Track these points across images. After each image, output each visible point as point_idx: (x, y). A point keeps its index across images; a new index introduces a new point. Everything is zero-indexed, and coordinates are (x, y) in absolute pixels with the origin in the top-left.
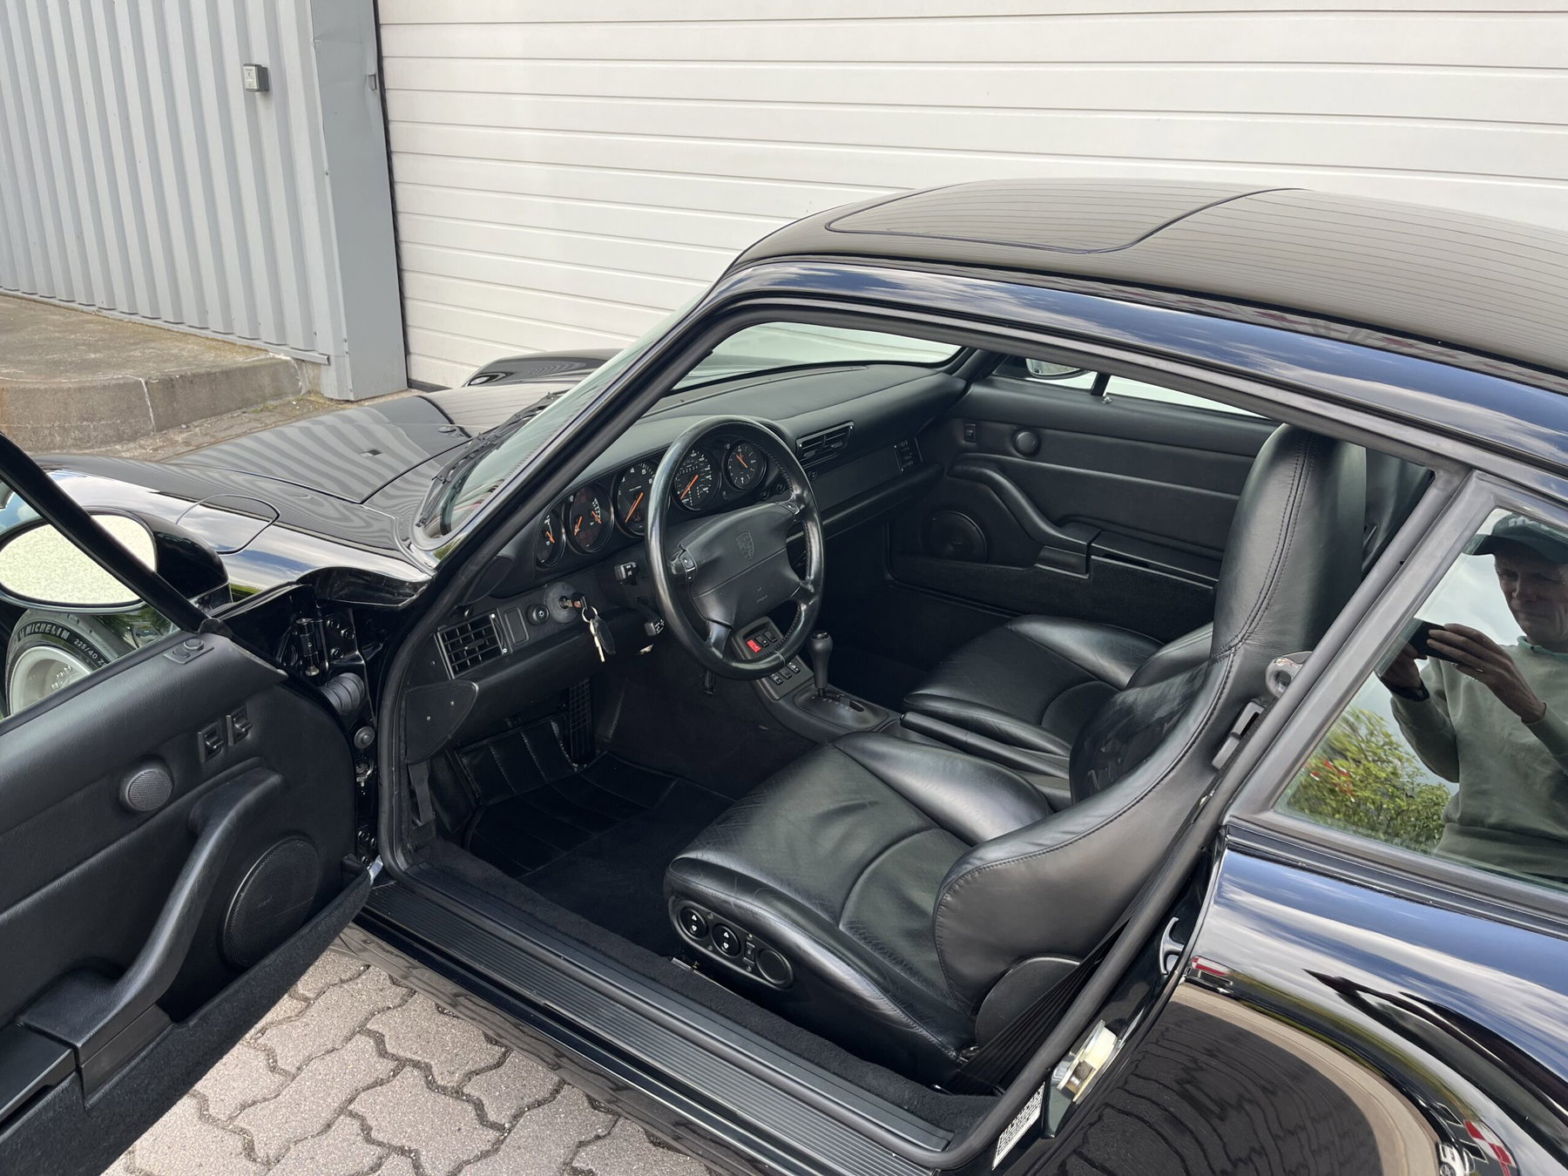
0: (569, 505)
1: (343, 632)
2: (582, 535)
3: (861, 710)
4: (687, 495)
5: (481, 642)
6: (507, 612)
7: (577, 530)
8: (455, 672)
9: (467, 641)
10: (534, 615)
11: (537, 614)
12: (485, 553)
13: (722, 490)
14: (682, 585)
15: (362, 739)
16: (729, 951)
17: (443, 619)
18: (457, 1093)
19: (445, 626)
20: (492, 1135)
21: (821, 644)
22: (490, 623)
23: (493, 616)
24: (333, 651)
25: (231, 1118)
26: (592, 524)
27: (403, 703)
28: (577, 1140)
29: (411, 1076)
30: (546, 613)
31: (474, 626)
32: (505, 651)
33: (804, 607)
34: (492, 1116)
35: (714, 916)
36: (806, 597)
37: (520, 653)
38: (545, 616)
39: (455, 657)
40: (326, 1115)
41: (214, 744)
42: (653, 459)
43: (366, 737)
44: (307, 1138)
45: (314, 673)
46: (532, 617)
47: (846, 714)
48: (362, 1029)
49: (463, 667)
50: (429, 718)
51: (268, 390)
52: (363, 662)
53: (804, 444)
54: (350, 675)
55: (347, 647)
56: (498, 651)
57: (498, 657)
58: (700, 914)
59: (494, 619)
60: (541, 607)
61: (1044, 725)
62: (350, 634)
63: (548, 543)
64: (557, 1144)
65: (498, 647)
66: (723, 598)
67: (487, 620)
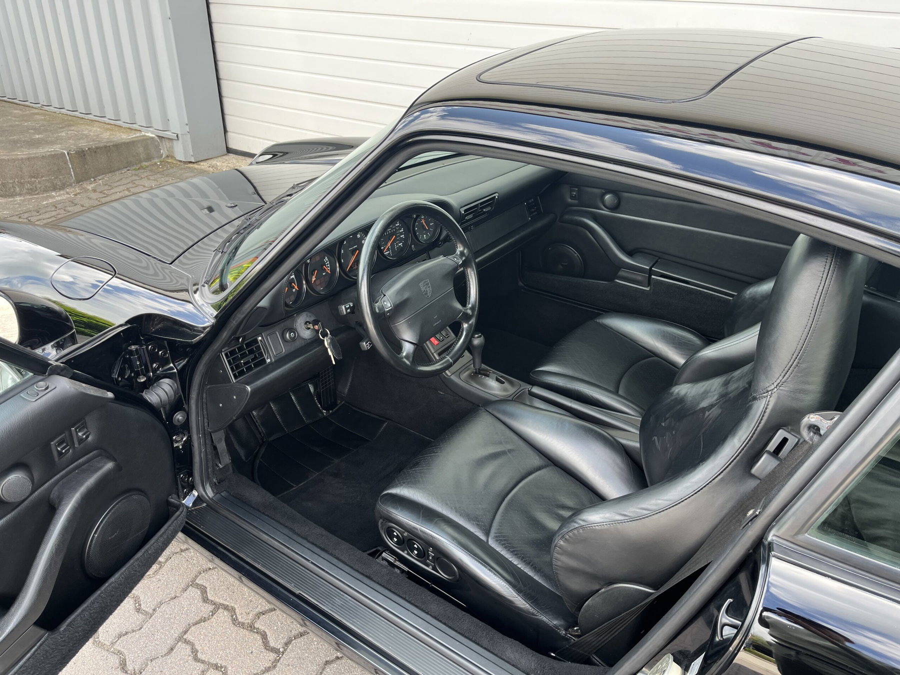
0: (307, 264)
1: (160, 352)
2: (318, 282)
3: (503, 383)
4: (388, 249)
5: (252, 356)
6: (269, 335)
7: (314, 279)
8: (236, 377)
9: (243, 356)
10: (288, 335)
11: (290, 336)
12: (247, 307)
13: (411, 244)
14: (384, 321)
15: (178, 419)
16: (417, 555)
17: (227, 344)
18: (251, 628)
19: (226, 348)
20: (272, 656)
21: (477, 341)
22: (258, 343)
23: (260, 338)
24: (155, 365)
25: (113, 644)
26: (324, 274)
27: (204, 395)
28: (324, 660)
29: (223, 615)
30: (295, 334)
31: (248, 345)
32: (268, 361)
33: (465, 326)
34: (272, 644)
35: (408, 535)
36: (467, 318)
37: (281, 361)
38: (295, 336)
39: (235, 367)
40: (170, 642)
41: (63, 449)
42: (366, 230)
43: (180, 418)
44: (158, 657)
45: (142, 380)
46: (286, 337)
47: (493, 386)
48: (193, 584)
49: (242, 373)
50: (221, 405)
51: (142, 156)
52: (175, 370)
53: (465, 211)
54: (167, 380)
55: (164, 362)
56: (264, 361)
57: (265, 365)
58: (399, 532)
59: (261, 341)
60: (292, 330)
61: (620, 392)
62: (165, 354)
63: (294, 290)
64: (312, 663)
65: (264, 358)
66: (411, 324)
67: (256, 341)
